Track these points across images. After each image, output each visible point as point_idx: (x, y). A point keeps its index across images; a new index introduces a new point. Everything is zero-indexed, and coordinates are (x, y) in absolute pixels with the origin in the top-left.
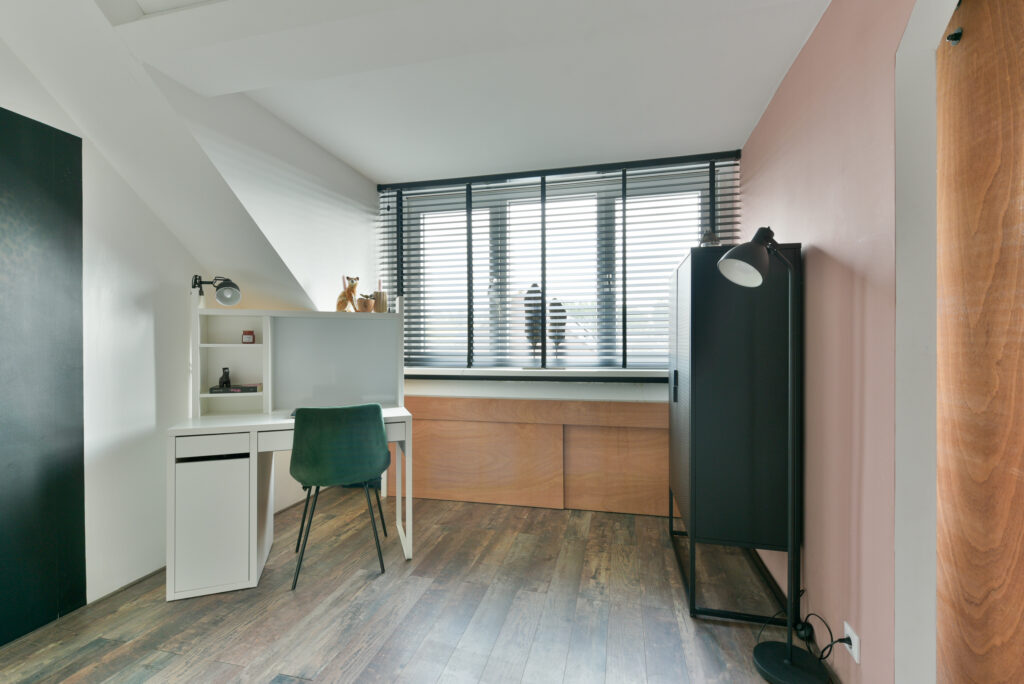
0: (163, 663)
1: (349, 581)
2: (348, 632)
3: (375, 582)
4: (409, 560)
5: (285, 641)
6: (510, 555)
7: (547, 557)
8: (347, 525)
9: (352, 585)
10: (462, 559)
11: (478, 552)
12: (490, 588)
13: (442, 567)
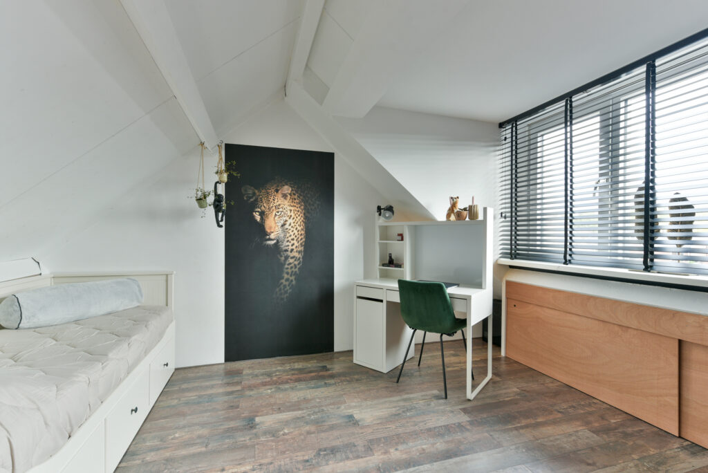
0: (330, 385)
1: (423, 393)
2: (395, 417)
3: (435, 401)
4: (469, 400)
5: (369, 403)
6: (551, 439)
7: (590, 462)
8: (460, 363)
9: (422, 396)
10: (508, 419)
11: (524, 422)
12: (501, 449)
13: (485, 416)
